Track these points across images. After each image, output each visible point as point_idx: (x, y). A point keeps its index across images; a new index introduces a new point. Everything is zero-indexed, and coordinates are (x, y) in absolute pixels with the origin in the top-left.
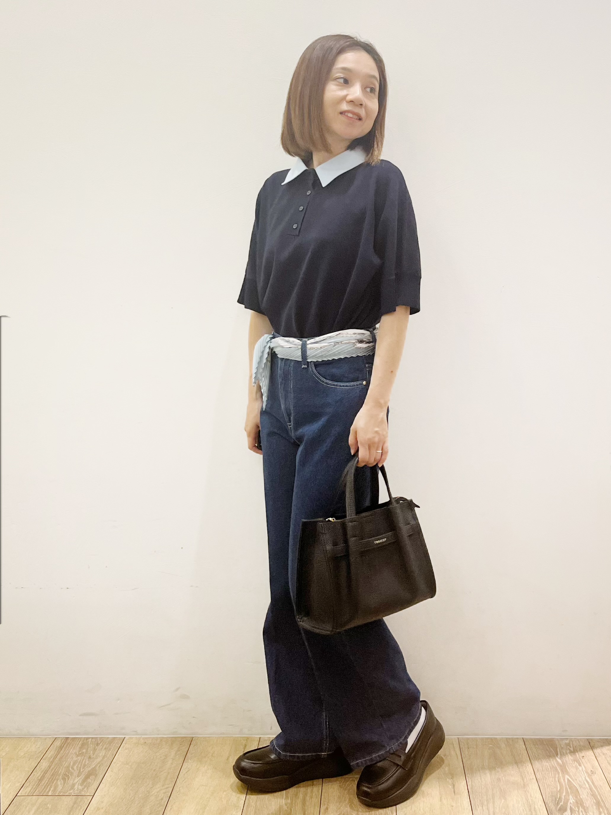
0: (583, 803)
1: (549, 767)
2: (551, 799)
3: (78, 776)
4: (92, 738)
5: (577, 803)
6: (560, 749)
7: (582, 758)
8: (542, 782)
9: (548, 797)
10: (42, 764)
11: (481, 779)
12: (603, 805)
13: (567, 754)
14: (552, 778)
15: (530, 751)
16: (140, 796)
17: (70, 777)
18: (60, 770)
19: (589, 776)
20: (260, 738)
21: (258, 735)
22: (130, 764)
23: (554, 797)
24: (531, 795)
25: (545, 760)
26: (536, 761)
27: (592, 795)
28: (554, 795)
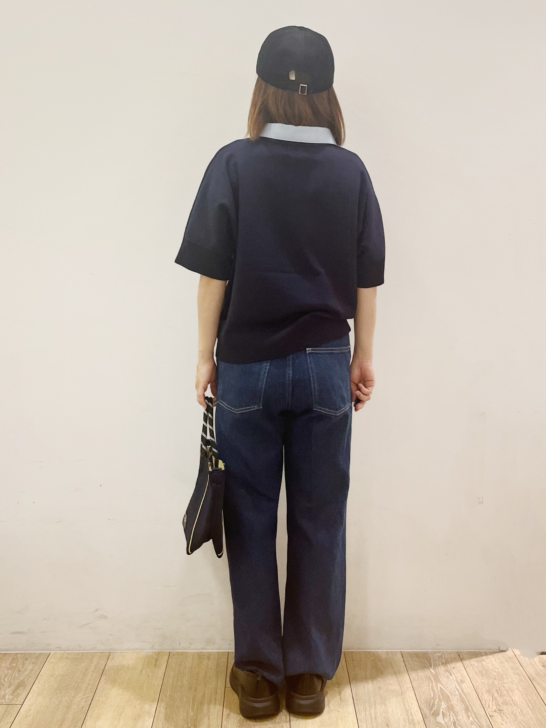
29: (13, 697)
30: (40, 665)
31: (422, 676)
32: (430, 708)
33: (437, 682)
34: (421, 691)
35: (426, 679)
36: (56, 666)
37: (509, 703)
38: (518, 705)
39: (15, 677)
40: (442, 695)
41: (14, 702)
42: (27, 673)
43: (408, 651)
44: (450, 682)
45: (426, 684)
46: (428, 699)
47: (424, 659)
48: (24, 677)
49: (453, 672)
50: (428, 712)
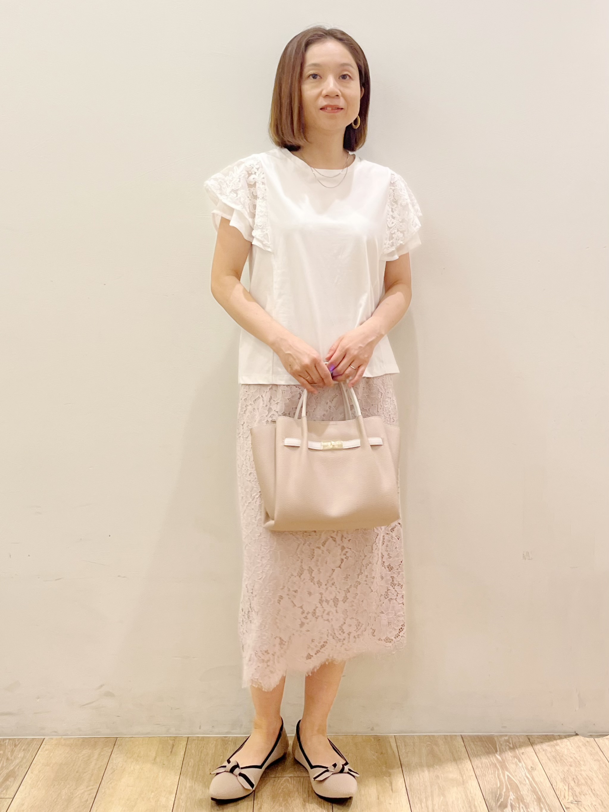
0: (524, 799)
1: (488, 764)
2: (491, 795)
4: (10, 739)
5: (517, 799)
6: (500, 747)
7: (522, 754)
8: (482, 779)
9: (488, 794)
11: (419, 776)
12: (543, 800)
13: (507, 751)
14: (492, 774)
15: (468, 749)
19: (529, 772)
20: (188, 738)
21: (185, 734)
22: (51, 765)
23: (494, 793)
24: (470, 791)
25: (484, 757)
26: (475, 758)
27: (533, 791)
28: (494, 791)
30: (32, 752)
32: (496, 800)
33: (503, 770)
34: (486, 781)
35: (492, 767)
36: (52, 754)
37: (587, 793)
38: (598, 795)
40: (510, 784)
41: (5, 795)
42: (18, 763)
43: (469, 735)
44: (519, 769)
45: (492, 772)
46: (494, 789)
47: (489, 744)
48: (14, 767)
49: (522, 758)
50: (494, 804)
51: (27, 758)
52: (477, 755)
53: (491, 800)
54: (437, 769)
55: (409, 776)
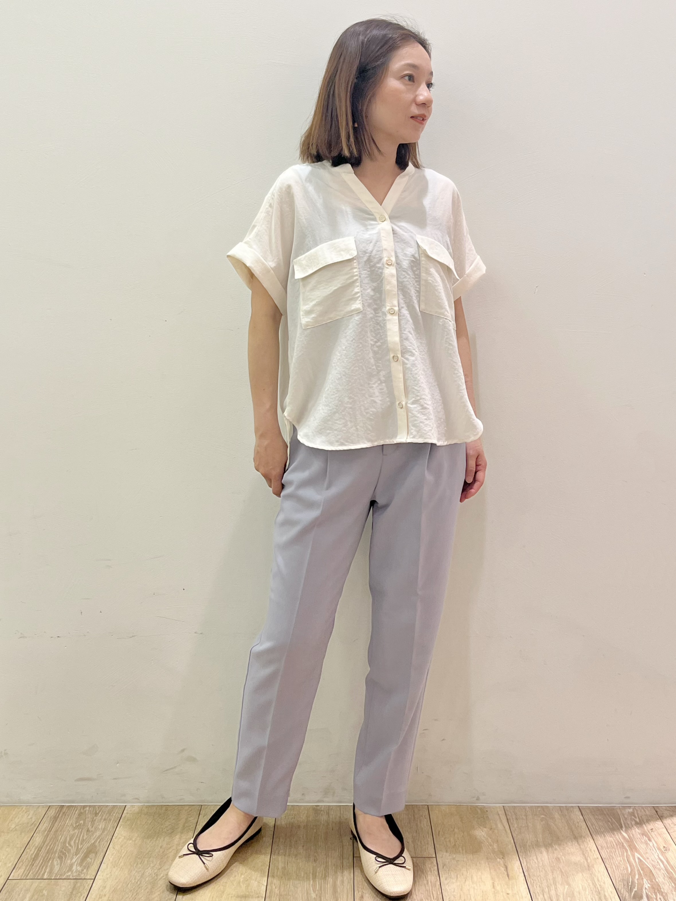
0: (660, 888)
1: (614, 844)
2: (622, 884)
3: (76, 855)
4: (91, 806)
5: (653, 887)
6: (625, 821)
7: (651, 831)
8: (609, 863)
9: (619, 882)
10: (36, 838)
11: (537, 858)
13: (633, 827)
14: (620, 857)
15: (589, 824)
16: (147, 879)
17: (67, 856)
18: (55, 846)
22: (134, 839)
23: (626, 880)
25: (609, 835)
26: (598, 836)
27: (670, 878)
28: (625, 878)
29: (81, 869)
30: (114, 822)
31: (613, 842)
32: (628, 888)
34: (614, 864)
35: (618, 847)
36: (135, 825)
39: (84, 839)
40: (642, 870)
41: (84, 875)
42: (98, 835)
43: (587, 806)
44: (650, 850)
45: (619, 854)
46: (625, 876)
47: (611, 817)
48: (95, 840)
49: (651, 836)
50: (627, 895)
51: (108, 829)
52: (598, 833)
53: (623, 889)
54: (556, 849)
55: (525, 858)
